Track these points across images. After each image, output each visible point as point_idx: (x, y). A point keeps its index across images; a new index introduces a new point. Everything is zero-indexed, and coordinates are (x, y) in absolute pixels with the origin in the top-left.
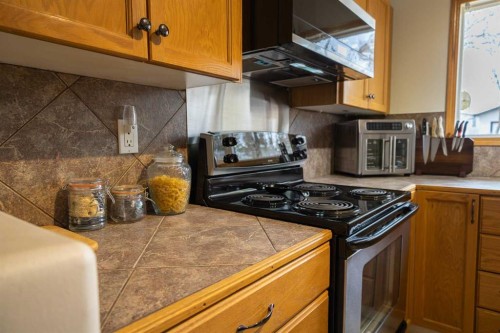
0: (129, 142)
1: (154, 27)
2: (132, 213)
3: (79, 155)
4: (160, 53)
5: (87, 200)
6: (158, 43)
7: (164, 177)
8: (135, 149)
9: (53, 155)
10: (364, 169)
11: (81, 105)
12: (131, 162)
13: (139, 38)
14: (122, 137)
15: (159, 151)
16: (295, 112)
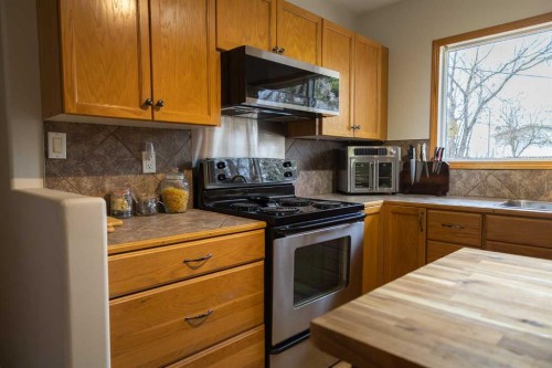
0: (150, 165)
1: (155, 102)
2: (149, 209)
3: (117, 173)
4: (159, 116)
5: (121, 200)
6: (158, 110)
7: (171, 189)
8: (154, 170)
9: (102, 174)
10: (351, 187)
11: (120, 144)
12: (151, 179)
13: (146, 109)
14: (144, 163)
15: (170, 172)
16: (290, 141)
